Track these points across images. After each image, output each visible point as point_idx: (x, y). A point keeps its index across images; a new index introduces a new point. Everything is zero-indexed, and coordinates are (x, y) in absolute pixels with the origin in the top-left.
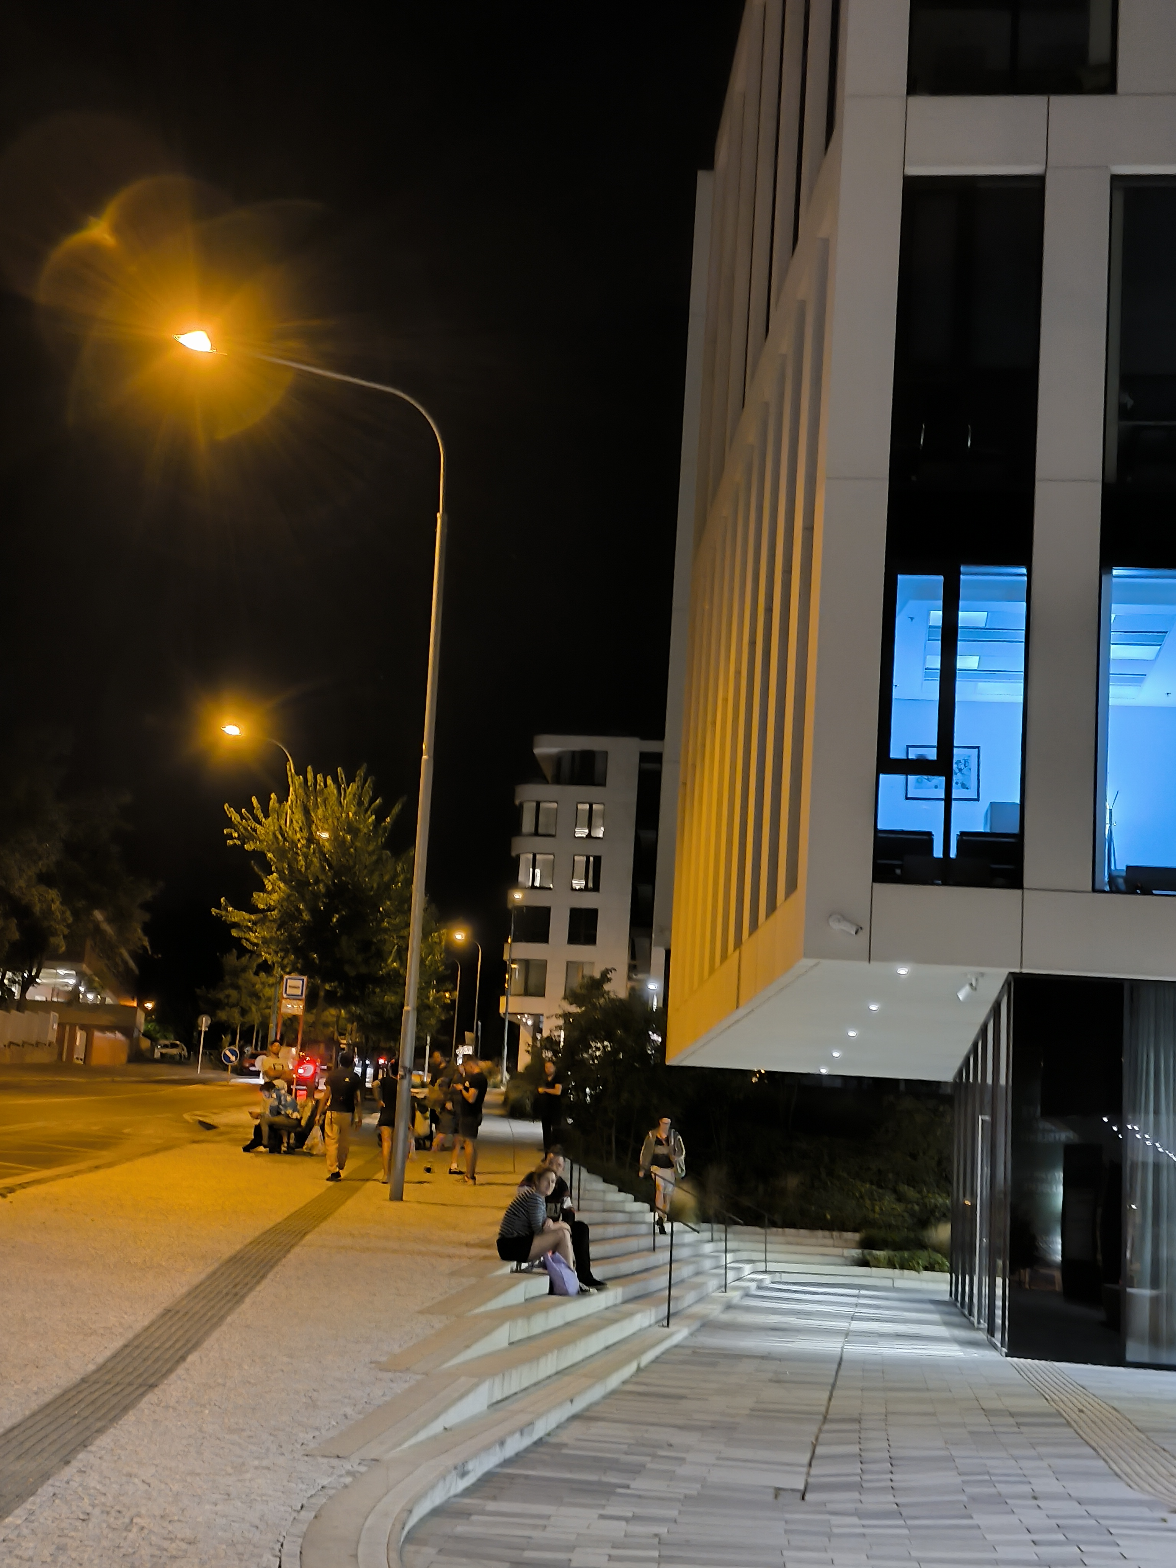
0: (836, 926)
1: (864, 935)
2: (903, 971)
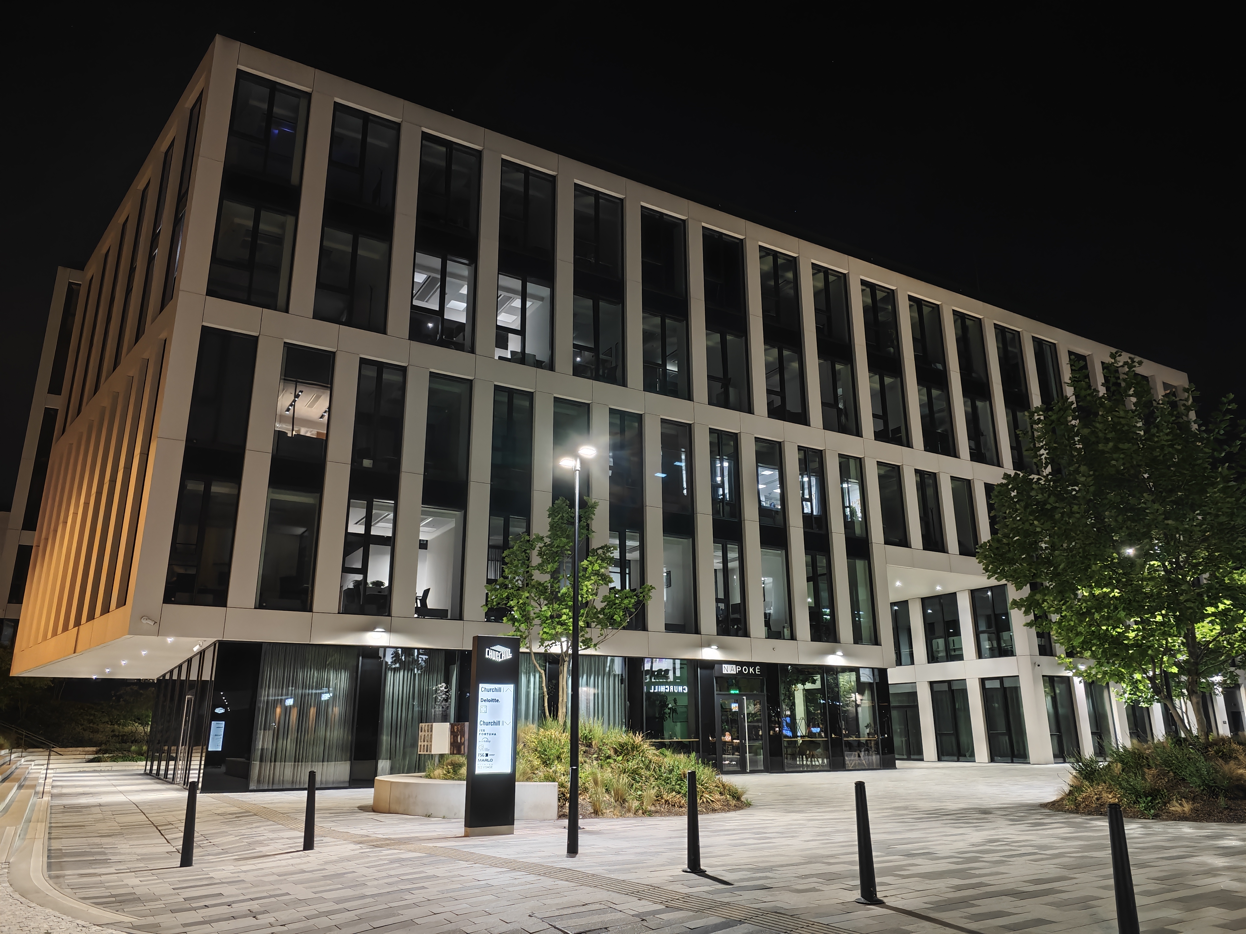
0: (144, 621)
1: (157, 625)
2: (170, 640)
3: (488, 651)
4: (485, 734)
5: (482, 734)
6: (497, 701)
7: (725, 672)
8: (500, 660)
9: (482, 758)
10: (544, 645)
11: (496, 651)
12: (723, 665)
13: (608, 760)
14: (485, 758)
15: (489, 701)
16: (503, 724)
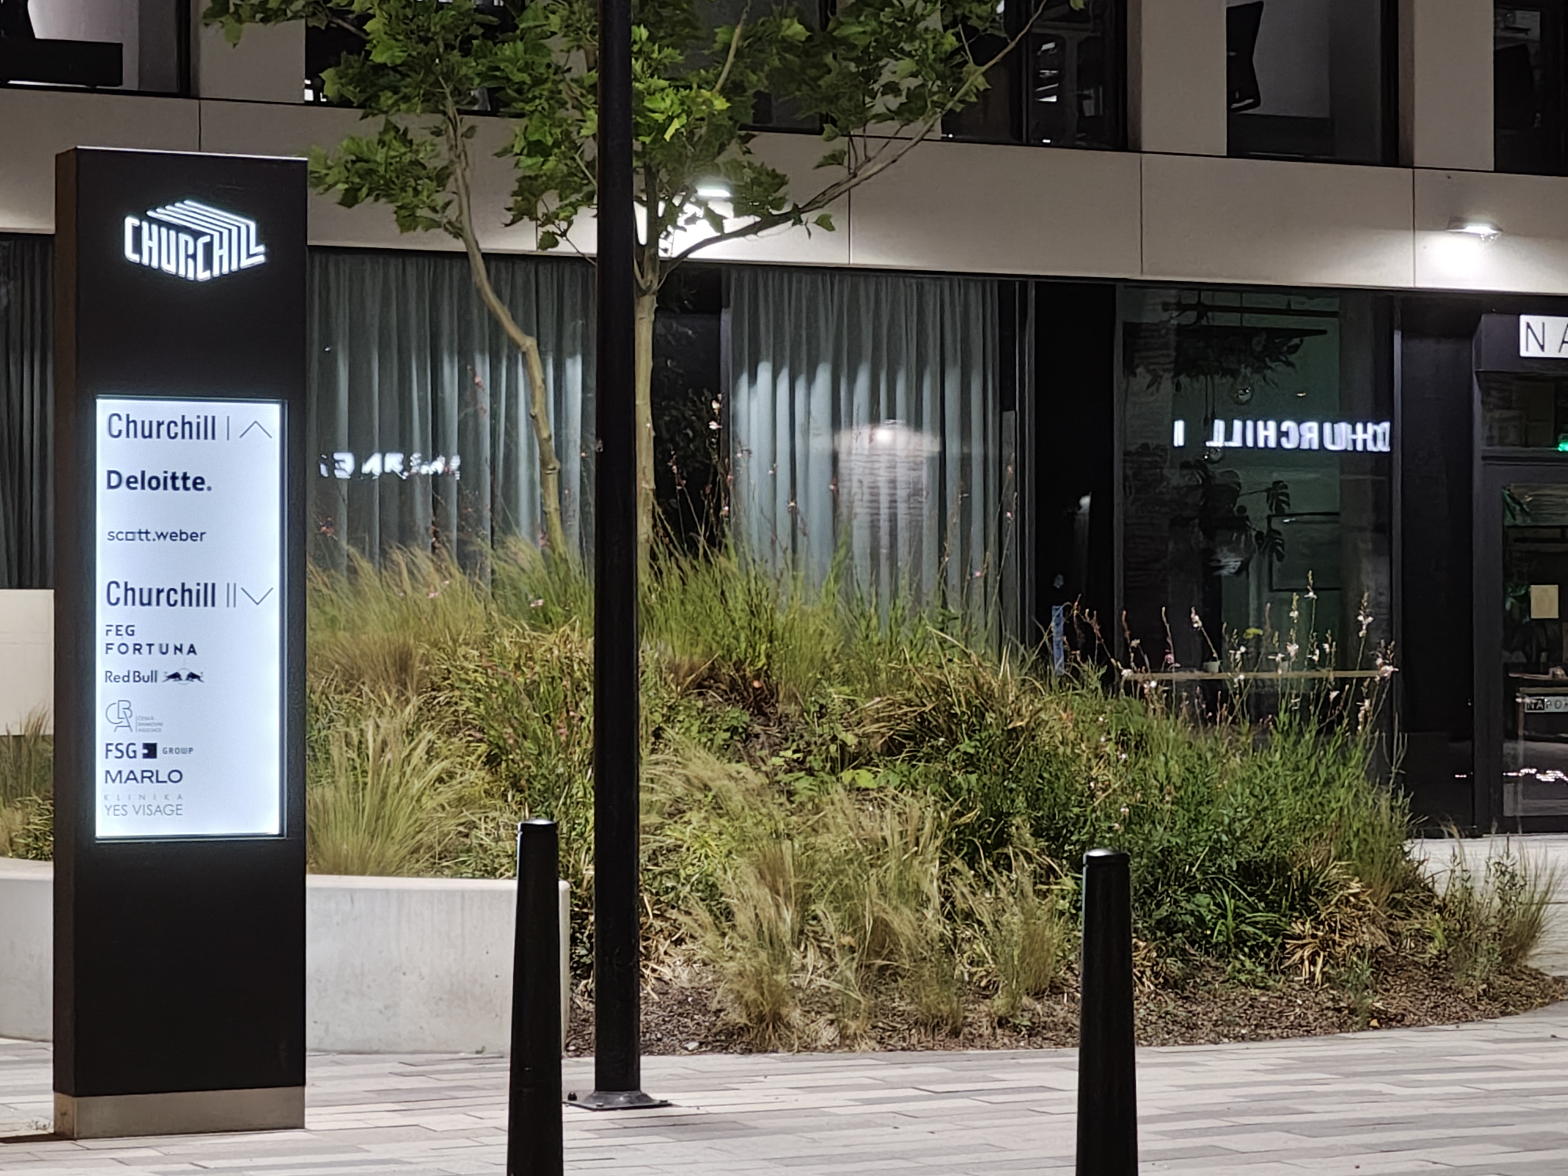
3: (137, 231)
4: (137, 648)
5: (123, 649)
6: (198, 483)
7: (1529, 349)
8: (203, 275)
9: (126, 765)
10: (541, 210)
11: (179, 229)
12: (1524, 319)
13: (847, 775)
14: (142, 764)
15: (154, 483)
16: (232, 600)
